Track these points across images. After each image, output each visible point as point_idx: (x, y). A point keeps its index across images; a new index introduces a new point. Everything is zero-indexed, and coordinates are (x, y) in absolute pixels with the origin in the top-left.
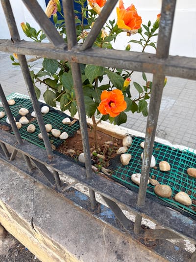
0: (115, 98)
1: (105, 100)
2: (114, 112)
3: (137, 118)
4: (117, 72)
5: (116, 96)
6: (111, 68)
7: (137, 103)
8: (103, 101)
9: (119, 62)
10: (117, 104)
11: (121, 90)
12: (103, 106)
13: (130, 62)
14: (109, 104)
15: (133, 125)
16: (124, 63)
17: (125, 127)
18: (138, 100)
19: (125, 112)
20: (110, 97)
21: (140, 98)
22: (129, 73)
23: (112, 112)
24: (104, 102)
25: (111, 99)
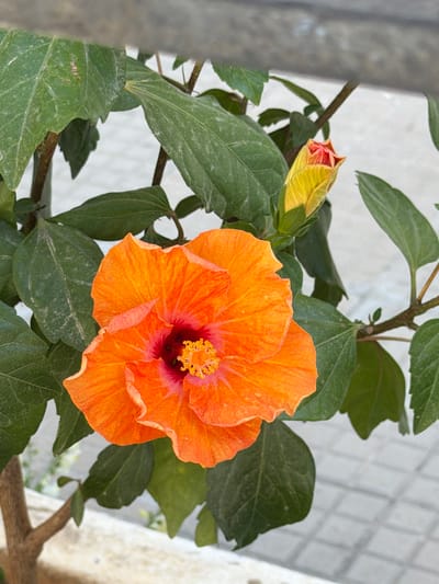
0: (219, 304)
1: (134, 317)
2: (207, 418)
3: (387, 482)
4: (215, 93)
5: (222, 284)
6: (167, 60)
7: (398, 346)
8: (112, 326)
9: (287, 26)
10: (237, 348)
11: (258, 233)
12: (109, 369)
13: (363, 27)
14: (169, 350)
15: (360, 547)
16: (321, 32)
17: (290, 564)
18: (405, 319)
19: (298, 428)
20: (175, 294)
21: (417, 307)
22: (314, 104)
23: (192, 416)
24: (125, 335)
25: (178, 314)
